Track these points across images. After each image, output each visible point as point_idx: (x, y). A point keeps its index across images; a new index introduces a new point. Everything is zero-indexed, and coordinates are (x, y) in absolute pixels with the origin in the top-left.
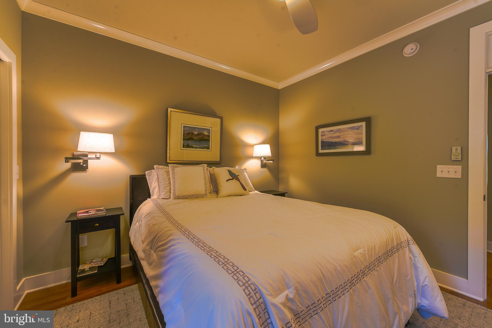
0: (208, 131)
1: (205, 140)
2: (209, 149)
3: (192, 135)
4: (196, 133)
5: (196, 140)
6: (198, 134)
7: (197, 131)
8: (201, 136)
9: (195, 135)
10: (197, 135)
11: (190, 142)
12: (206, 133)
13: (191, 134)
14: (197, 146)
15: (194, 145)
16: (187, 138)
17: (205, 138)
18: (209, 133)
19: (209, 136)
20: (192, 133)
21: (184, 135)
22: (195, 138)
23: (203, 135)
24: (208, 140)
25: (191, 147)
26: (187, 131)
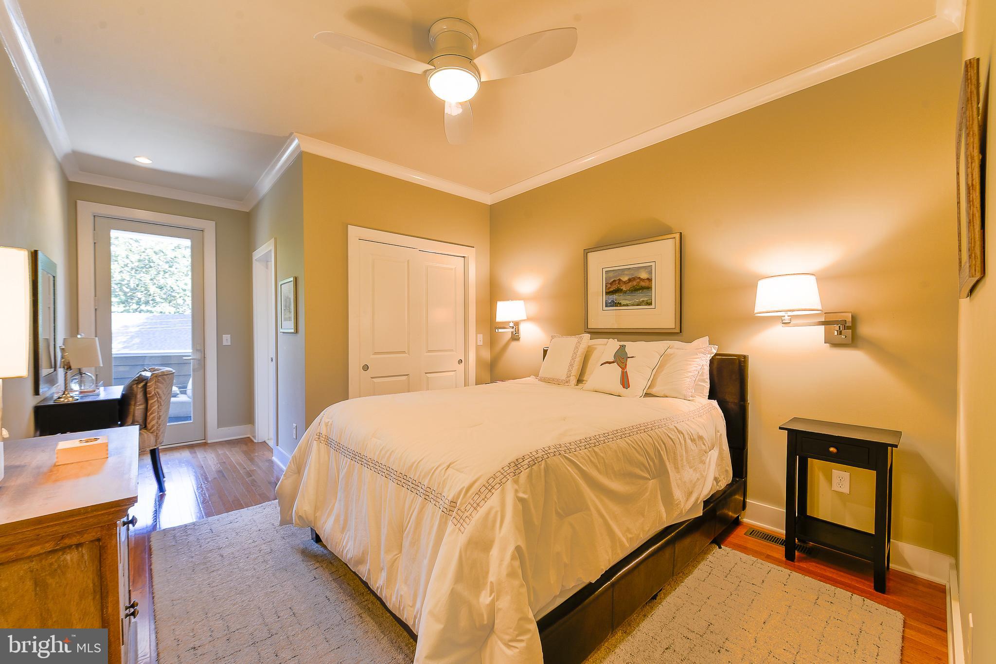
0: (649, 269)
1: (642, 288)
2: (650, 304)
3: (619, 283)
4: (625, 279)
5: (625, 292)
6: (630, 280)
7: (627, 275)
8: (635, 283)
9: (625, 283)
10: (628, 283)
11: (615, 297)
12: (644, 275)
13: (617, 282)
14: (628, 302)
15: (624, 301)
16: (611, 290)
17: (643, 284)
18: (651, 273)
19: (650, 280)
20: (620, 280)
21: (606, 286)
22: (624, 288)
23: (638, 280)
24: (649, 288)
25: (619, 305)
26: (610, 278)
